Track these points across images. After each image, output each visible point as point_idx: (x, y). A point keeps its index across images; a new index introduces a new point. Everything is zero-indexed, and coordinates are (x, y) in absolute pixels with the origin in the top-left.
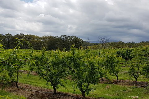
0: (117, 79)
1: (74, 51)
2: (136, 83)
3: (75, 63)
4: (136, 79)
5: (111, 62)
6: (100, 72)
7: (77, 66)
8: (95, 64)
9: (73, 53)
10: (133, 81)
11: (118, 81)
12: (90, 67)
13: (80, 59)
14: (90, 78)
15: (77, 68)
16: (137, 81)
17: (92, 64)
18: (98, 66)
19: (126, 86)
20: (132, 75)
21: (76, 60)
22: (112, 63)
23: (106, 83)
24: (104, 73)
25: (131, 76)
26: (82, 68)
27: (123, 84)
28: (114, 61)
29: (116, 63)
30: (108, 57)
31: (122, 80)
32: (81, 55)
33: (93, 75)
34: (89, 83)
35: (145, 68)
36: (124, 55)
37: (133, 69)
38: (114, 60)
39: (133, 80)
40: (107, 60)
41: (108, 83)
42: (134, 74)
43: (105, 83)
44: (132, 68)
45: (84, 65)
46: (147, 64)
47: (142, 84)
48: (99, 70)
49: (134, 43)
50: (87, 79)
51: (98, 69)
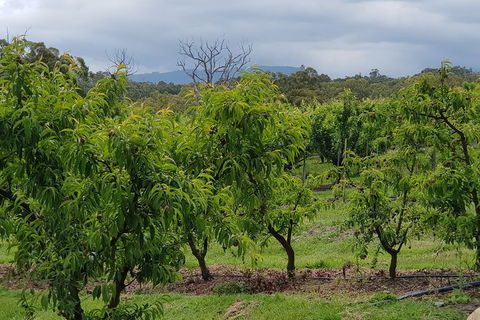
0: (291, 266)
1: (21, 81)
2: (393, 278)
3: (29, 155)
4: (394, 254)
5: (245, 143)
6: (184, 202)
7: (44, 170)
8: (152, 156)
9: (18, 94)
10: (379, 267)
11: (297, 273)
12: (123, 175)
13: (61, 126)
14: (124, 239)
15: (42, 183)
16: (400, 269)
17: (132, 156)
18: (173, 167)
19: (341, 298)
20: (371, 233)
21: (35, 138)
22: (250, 152)
23: (229, 291)
24: (205, 207)
25: (368, 240)
26: (75, 183)
27: (323, 287)
28: (265, 140)
29: (273, 148)
30: (228, 113)
31: (314, 271)
32: (65, 106)
33: (146, 223)
34: (124, 276)
35: (439, 191)
36: (328, 140)
37: (376, 197)
38: (261, 129)
39: (375, 261)
40: (222, 130)
41: (239, 290)
42: (378, 230)
43: (221, 292)
44: (367, 192)
45: (87, 165)
46: (447, 165)
47: (426, 283)
48: (179, 191)
49: (383, 79)
50: (107, 250)
51: (174, 184)
